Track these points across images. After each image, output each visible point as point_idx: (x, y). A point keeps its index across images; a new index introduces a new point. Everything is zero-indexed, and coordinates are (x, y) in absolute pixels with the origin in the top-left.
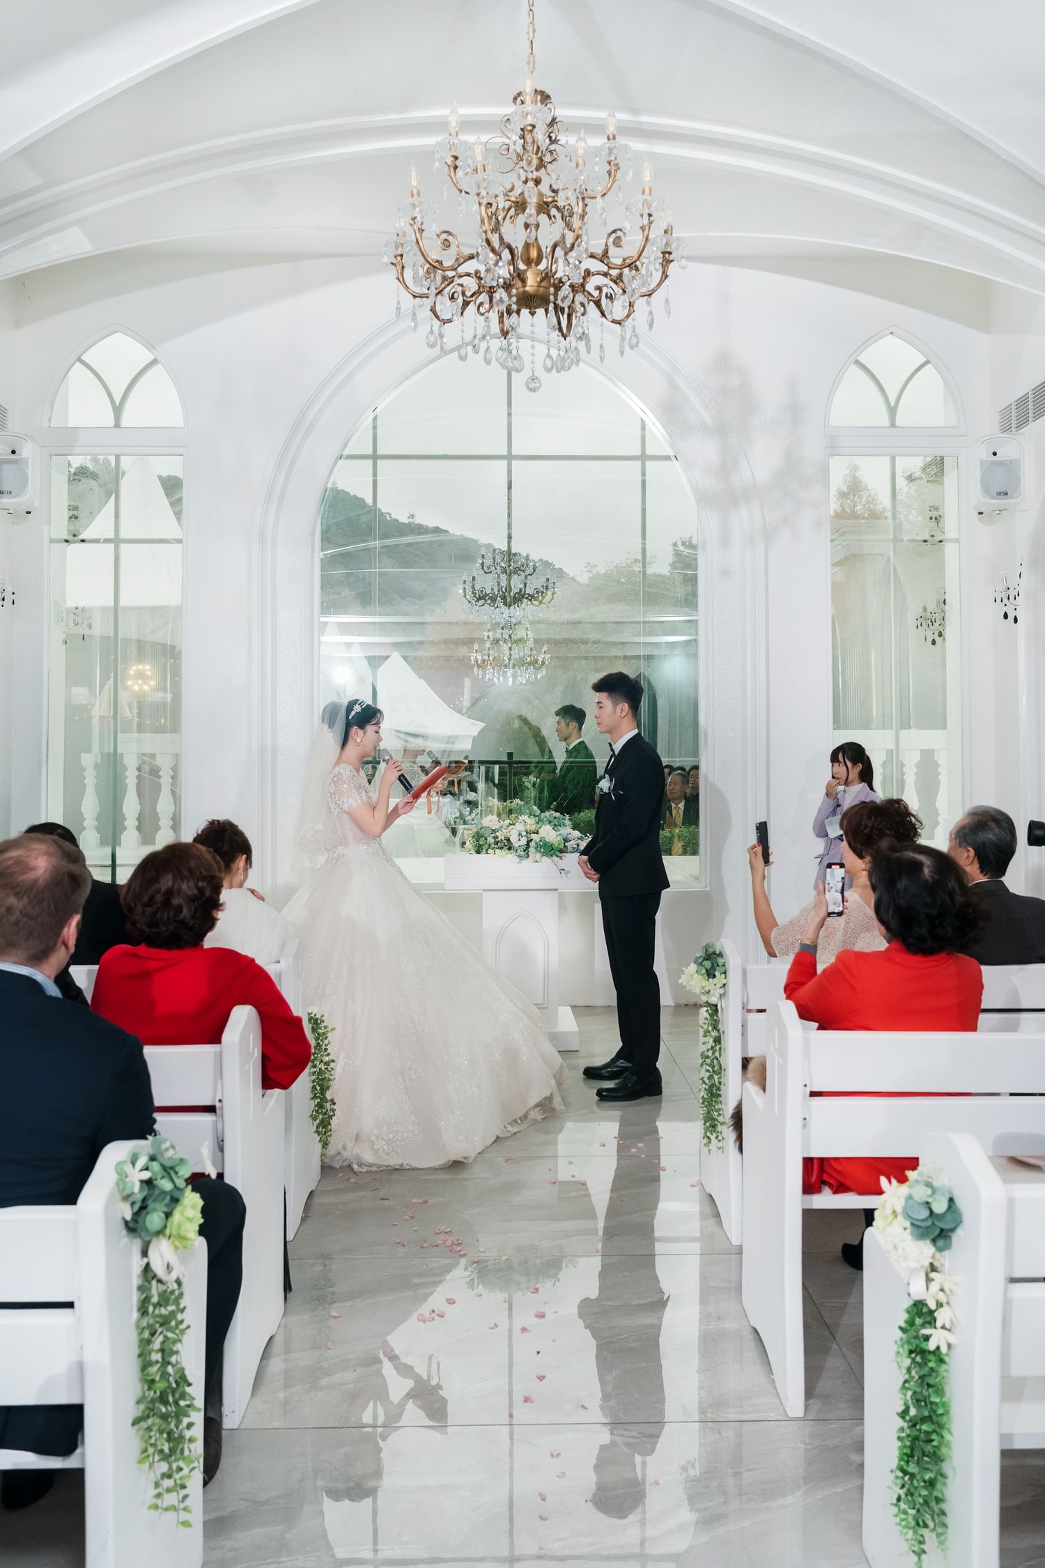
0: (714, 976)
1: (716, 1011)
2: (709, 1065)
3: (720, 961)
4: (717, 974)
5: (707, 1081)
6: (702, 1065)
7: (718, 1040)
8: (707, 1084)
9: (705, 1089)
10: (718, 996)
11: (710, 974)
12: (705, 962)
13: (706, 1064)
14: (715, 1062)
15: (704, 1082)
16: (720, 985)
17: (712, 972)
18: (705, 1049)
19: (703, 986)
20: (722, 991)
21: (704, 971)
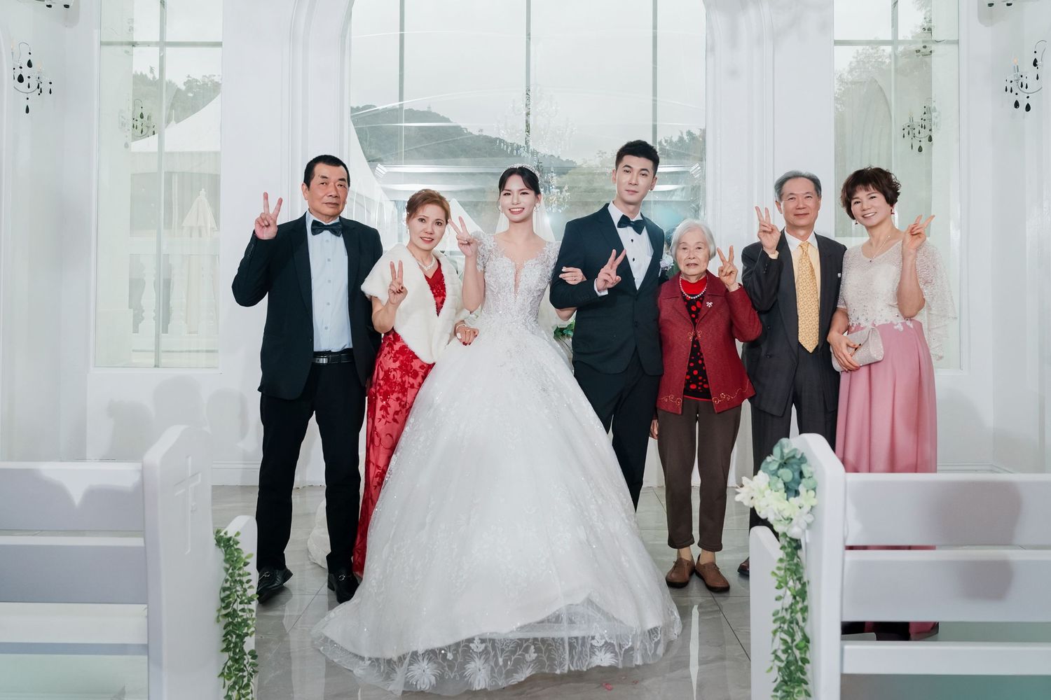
0: (797, 493)
1: (799, 547)
2: (787, 632)
3: (805, 468)
4: (801, 489)
5: (784, 657)
6: (775, 632)
7: (801, 594)
8: (782, 661)
9: (780, 669)
10: (804, 526)
11: (791, 490)
12: (781, 471)
13: (782, 631)
14: (794, 626)
15: (777, 657)
16: (807, 508)
17: (793, 485)
18: (779, 608)
19: (781, 509)
20: (810, 519)
21: (781, 485)
